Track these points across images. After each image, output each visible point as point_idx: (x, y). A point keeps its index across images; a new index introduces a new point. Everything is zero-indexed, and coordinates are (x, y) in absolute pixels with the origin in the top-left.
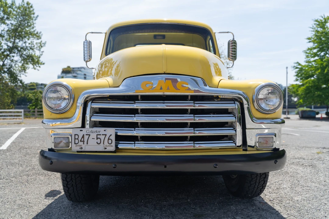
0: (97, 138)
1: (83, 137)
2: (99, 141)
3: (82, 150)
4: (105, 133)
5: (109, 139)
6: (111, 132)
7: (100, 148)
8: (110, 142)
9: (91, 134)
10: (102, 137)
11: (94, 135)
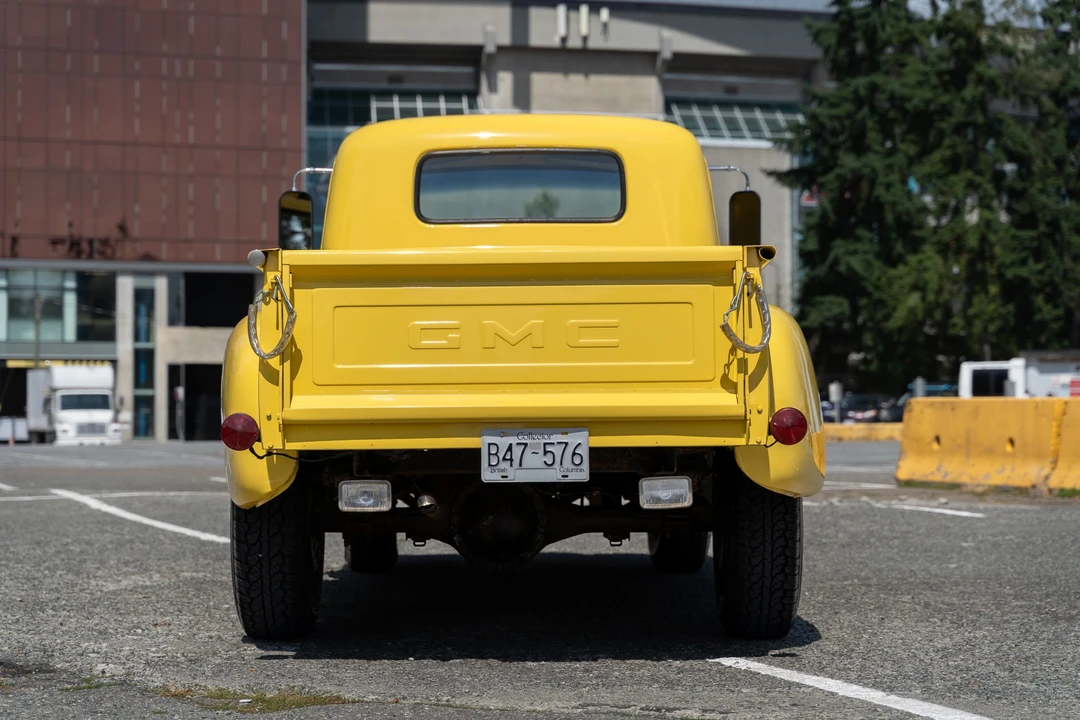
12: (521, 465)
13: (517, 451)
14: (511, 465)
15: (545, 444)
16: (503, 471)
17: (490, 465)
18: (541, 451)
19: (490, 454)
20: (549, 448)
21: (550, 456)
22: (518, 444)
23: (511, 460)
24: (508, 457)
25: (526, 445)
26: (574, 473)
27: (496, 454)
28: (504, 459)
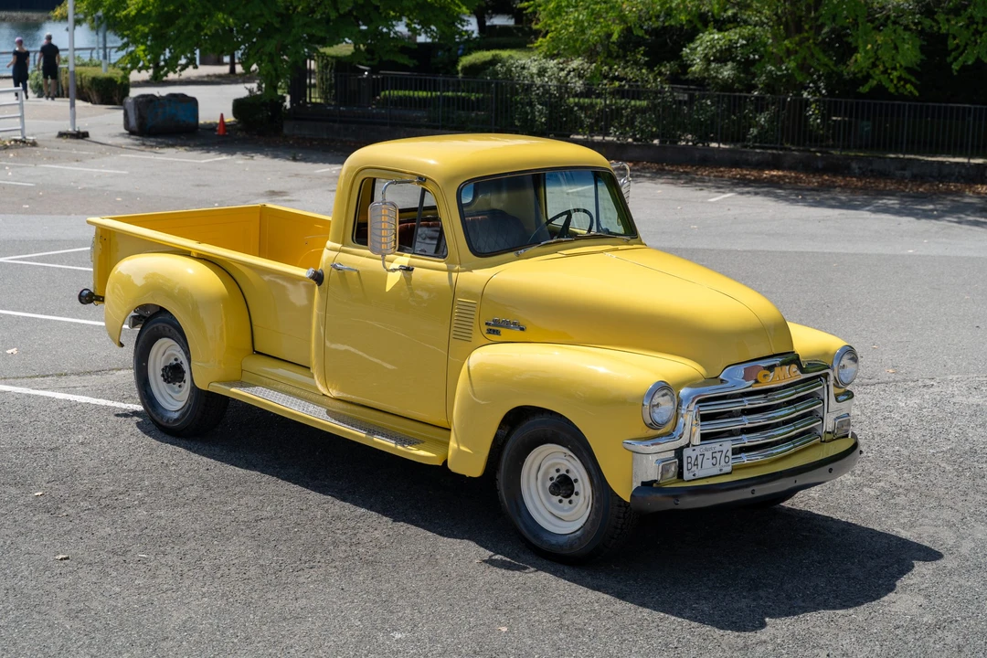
0: (713, 458)
1: (697, 459)
2: (714, 461)
3: (696, 477)
4: (720, 449)
5: (726, 456)
6: (728, 445)
7: (715, 471)
8: (727, 459)
9: (706, 453)
10: (718, 455)
11: (708, 455)
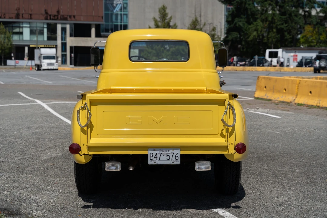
12: (160, 159)
13: (159, 155)
14: (157, 159)
15: (167, 153)
16: (154, 161)
17: (150, 159)
18: (166, 155)
19: (150, 156)
20: (168, 154)
21: (168, 157)
22: (159, 153)
23: (157, 158)
24: (156, 157)
25: (161, 153)
26: (176, 162)
27: (152, 156)
28: (155, 157)
